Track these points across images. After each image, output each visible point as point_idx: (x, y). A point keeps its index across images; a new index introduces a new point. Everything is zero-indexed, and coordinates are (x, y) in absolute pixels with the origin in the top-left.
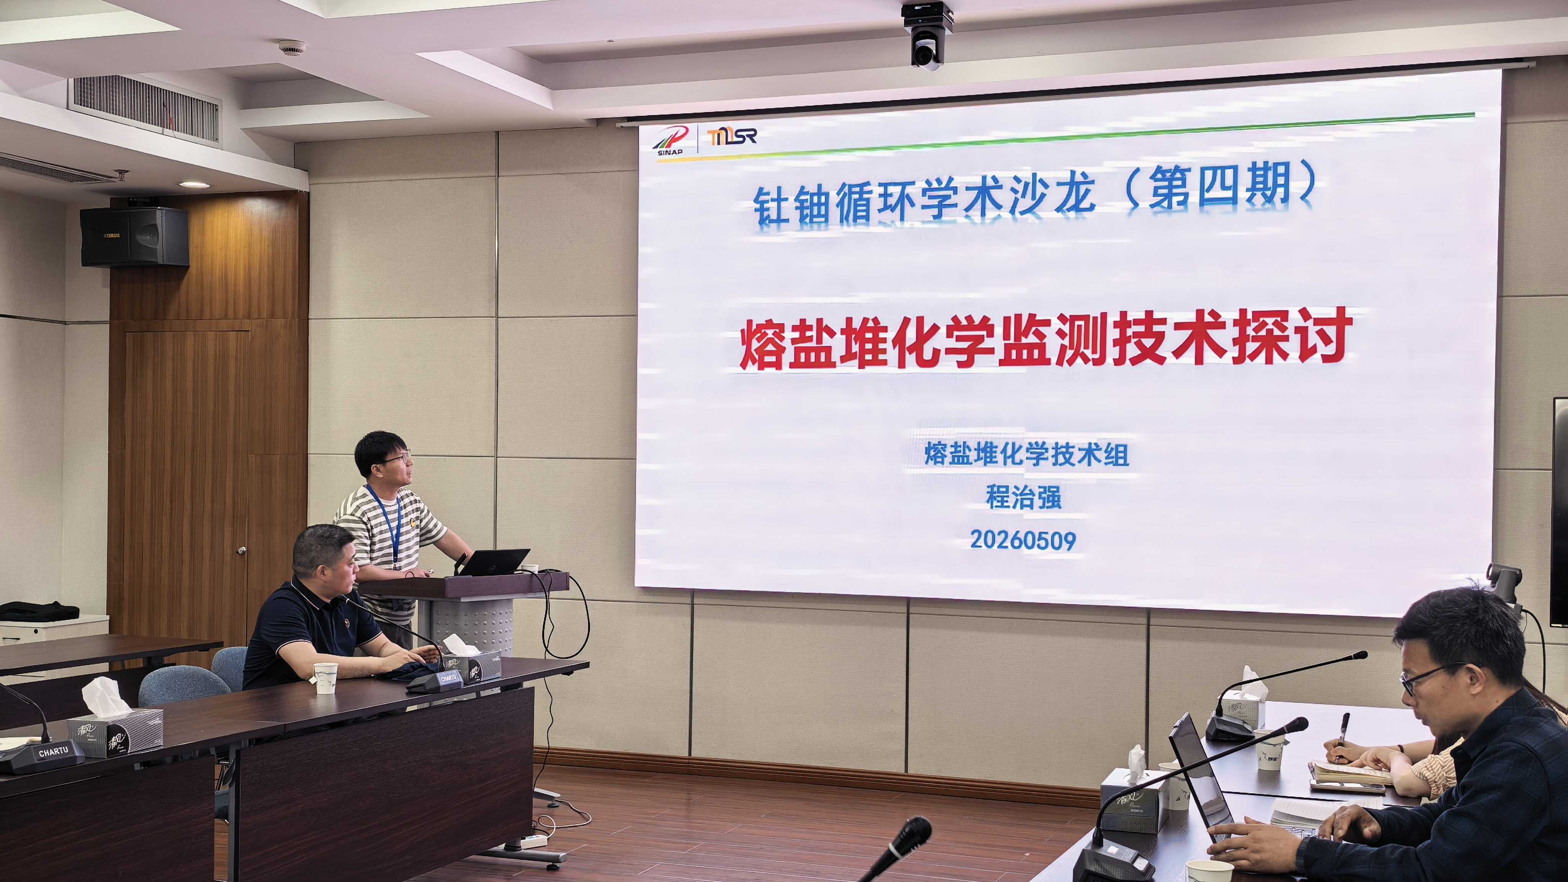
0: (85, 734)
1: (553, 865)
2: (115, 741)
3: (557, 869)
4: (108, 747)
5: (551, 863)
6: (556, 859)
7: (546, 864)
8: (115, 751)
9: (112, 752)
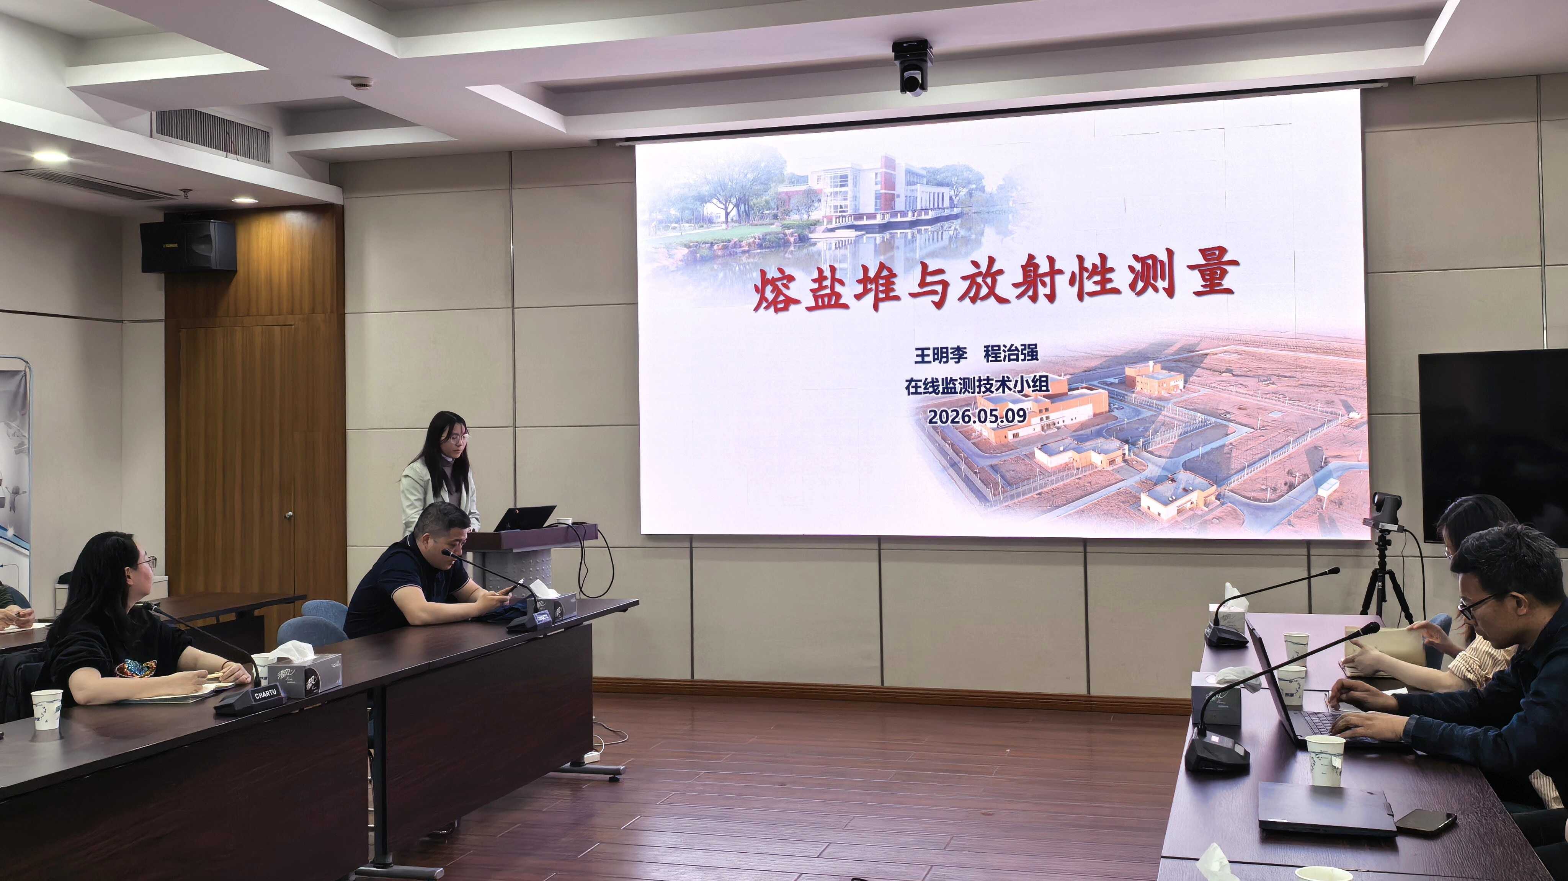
0: (285, 678)
1: (614, 777)
2: (311, 681)
3: (617, 780)
4: (306, 688)
5: (612, 776)
6: (618, 772)
7: (608, 777)
8: (311, 691)
9: (309, 692)
